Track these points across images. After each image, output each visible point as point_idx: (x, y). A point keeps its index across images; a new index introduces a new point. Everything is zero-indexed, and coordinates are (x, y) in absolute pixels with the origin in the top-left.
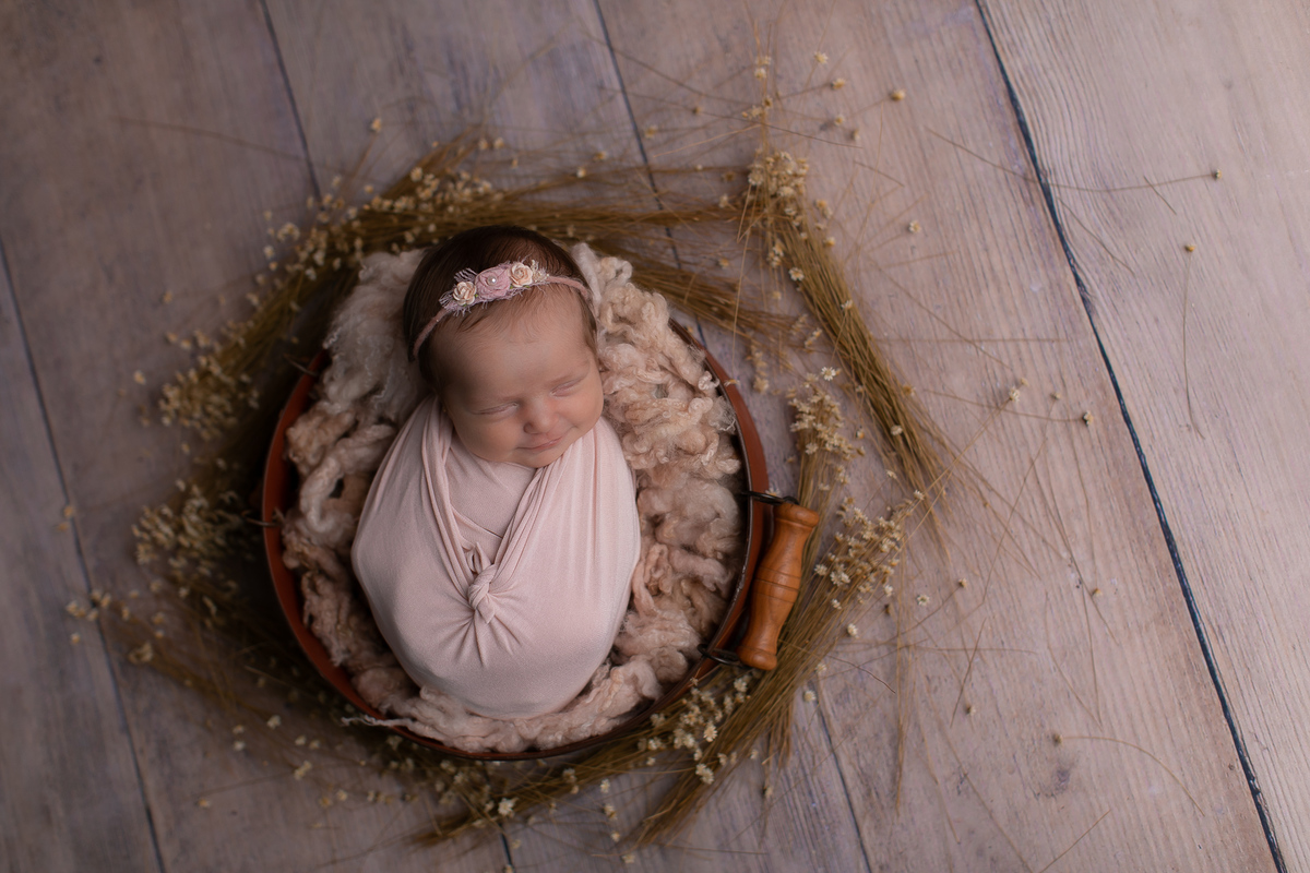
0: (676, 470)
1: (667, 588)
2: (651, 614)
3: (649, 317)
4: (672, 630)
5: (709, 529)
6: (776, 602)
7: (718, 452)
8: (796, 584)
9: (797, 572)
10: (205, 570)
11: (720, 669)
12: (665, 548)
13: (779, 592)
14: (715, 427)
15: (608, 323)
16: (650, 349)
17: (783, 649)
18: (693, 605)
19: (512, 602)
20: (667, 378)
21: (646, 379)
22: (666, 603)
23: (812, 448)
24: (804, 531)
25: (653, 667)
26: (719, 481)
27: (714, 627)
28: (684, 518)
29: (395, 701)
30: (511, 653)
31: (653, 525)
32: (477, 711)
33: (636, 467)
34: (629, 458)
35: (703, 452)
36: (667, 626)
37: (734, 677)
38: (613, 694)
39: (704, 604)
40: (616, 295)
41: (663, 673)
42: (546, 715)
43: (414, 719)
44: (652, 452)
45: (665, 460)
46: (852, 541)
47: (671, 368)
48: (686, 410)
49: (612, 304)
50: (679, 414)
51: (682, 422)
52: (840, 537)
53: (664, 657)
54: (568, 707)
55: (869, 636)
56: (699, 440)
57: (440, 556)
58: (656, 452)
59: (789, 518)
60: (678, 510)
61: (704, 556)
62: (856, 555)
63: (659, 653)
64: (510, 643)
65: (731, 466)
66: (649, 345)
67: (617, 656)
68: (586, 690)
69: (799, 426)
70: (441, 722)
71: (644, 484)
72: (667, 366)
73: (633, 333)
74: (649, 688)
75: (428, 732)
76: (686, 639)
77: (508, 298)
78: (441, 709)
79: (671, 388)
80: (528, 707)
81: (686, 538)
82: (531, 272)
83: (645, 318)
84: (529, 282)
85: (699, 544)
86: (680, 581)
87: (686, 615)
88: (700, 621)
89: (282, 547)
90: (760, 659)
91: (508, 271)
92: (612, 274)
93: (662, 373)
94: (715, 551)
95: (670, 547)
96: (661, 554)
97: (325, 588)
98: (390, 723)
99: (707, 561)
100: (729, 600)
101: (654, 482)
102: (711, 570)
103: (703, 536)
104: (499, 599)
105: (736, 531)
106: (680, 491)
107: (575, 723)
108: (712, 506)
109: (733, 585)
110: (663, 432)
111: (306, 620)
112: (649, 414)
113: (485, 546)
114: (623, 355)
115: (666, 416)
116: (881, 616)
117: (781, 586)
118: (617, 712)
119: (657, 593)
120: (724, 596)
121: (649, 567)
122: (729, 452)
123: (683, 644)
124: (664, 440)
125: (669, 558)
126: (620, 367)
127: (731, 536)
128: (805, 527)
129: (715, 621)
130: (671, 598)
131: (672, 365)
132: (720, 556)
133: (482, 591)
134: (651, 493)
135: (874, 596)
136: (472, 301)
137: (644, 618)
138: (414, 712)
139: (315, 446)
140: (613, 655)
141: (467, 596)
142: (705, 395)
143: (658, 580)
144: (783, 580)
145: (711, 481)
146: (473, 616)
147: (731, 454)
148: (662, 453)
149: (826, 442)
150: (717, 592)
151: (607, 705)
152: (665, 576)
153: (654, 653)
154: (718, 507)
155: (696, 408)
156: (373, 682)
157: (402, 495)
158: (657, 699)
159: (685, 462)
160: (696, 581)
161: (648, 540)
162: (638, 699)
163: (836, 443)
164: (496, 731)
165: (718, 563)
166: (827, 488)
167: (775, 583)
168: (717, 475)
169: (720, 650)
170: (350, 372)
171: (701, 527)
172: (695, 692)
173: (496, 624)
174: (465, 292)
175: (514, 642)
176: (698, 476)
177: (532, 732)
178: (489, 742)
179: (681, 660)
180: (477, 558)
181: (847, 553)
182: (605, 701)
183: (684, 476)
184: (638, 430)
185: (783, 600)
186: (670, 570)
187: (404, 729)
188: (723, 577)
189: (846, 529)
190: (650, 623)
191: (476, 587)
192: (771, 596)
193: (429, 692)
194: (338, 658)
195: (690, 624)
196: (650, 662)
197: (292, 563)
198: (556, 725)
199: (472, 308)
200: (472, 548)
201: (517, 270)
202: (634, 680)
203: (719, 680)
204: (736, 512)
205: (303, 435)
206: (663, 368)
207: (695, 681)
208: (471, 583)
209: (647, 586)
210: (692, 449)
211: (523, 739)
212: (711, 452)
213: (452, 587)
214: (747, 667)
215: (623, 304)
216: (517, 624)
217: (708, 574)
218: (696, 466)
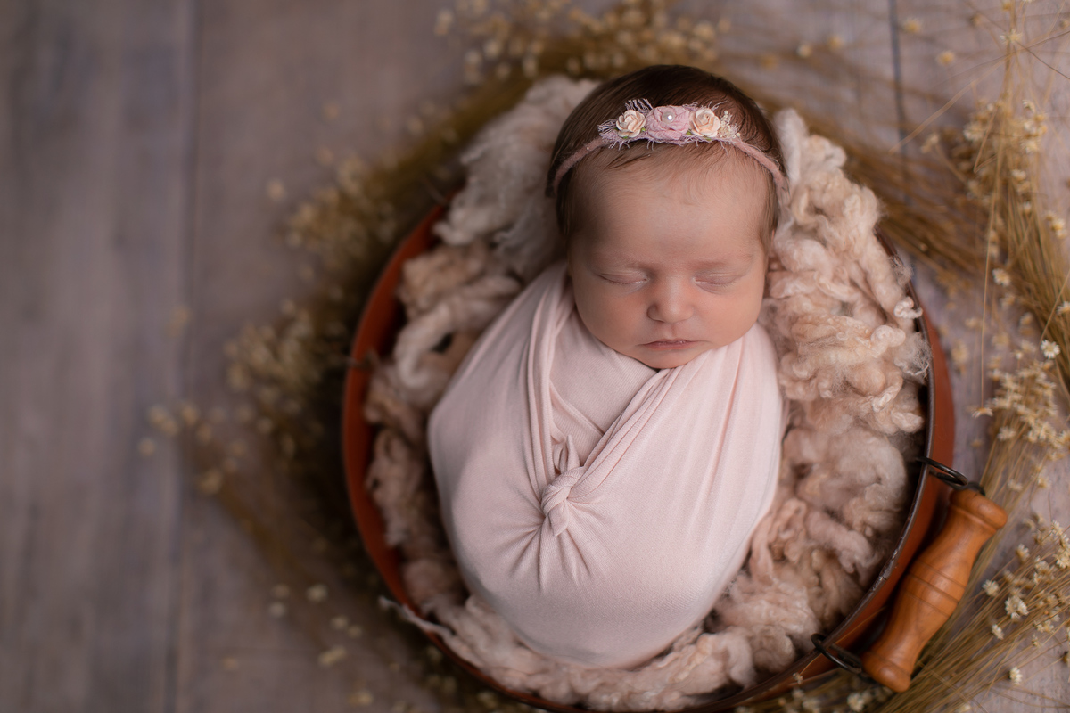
0: (838, 410)
1: (793, 554)
2: (766, 581)
3: (852, 212)
4: (786, 607)
5: (863, 495)
6: (927, 609)
7: (897, 400)
8: (958, 593)
9: (963, 579)
10: (294, 407)
11: (836, 675)
12: (803, 506)
13: (934, 597)
14: (901, 368)
15: (800, 212)
16: (843, 253)
17: (921, 675)
18: (820, 584)
19: (593, 520)
20: (856, 297)
21: (830, 291)
22: (788, 573)
23: (1007, 434)
24: (984, 530)
25: (752, 646)
26: (890, 437)
27: (840, 617)
28: (835, 474)
29: (441, 604)
30: (577, 583)
31: (797, 474)
32: (527, 643)
33: (790, 395)
34: (785, 382)
35: (878, 394)
36: (782, 601)
37: (851, 691)
38: (693, 665)
39: (835, 587)
40: (817, 179)
41: (763, 657)
42: (608, 670)
43: (453, 632)
44: (814, 381)
45: (827, 394)
46: (1041, 564)
47: (864, 286)
48: (868, 337)
49: (810, 189)
50: (859, 339)
51: (859, 351)
52: (1024, 552)
53: (768, 638)
54: (638, 667)
55: (1034, 685)
56: (876, 377)
57: (522, 442)
58: (819, 381)
59: (969, 510)
60: (830, 462)
61: (850, 527)
62: (1041, 582)
63: (764, 632)
64: (578, 570)
65: (910, 421)
66: (843, 247)
67: (713, 622)
68: (662, 654)
69: (1000, 403)
70: (482, 643)
71: (797, 422)
72: (859, 281)
73: (828, 229)
74: (740, 670)
75: (464, 652)
76: (800, 623)
77: (680, 143)
78: (486, 629)
79: (857, 310)
80: (585, 655)
81: (833, 501)
82: (718, 124)
83: (847, 211)
84: (713, 135)
85: (846, 511)
86: (812, 550)
87: (809, 594)
88: (825, 606)
89: (363, 394)
90: (888, 674)
91: (692, 114)
92: (820, 156)
93: (851, 289)
94: (865, 524)
95: (810, 507)
96: (797, 511)
97: (399, 451)
98: (427, 627)
99: (852, 534)
100: (866, 589)
101: (809, 420)
102: (854, 547)
103: (854, 501)
104: (578, 512)
105: (897, 506)
106: (838, 438)
107: (638, 687)
108: (874, 468)
109: (876, 571)
110: (832, 356)
111: (369, 483)
112: (820, 331)
113: (578, 441)
114: (808, 253)
115: (840, 337)
116: (1056, 664)
117: (938, 590)
118: (692, 689)
119: (780, 558)
120: (862, 582)
121: (779, 524)
122: (912, 404)
123: (796, 628)
124: (830, 368)
125: (805, 519)
126: (800, 267)
127: (889, 511)
128: (987, 526)
129: (844, 611)
130: (796, 569)
131: (866, 281)
132: (869, 532)
133: (559, 495)
134: (802, 434)
135: (1054, 638)
136: (636, 135)
137: (756, 584)
138: (455, 623)
139: (430, 288)
140: (710, 620)
141: (541, 497)
142: (898, 326)
143: (785, 542)
144: (942, 584)
145: (880, 434)
146: (541, 525)
147: (913, 408)
148: (825, 384)
149: (1030, 428)
150: (855, 576)
151: (683, 676)
152: (794, 539)
153: (757, 630)
154: (881, 471)
155: (881, 336)
156: (422, 575)
157: (501, 362)
158: (747, 687)
159: (852, 402)
160: (831, 556)
161: (786, 491)
162: (725, 681)
163: (1043, 435)
164: (544, 671)
165: (864, 541)
166: (1018, 487)
167: (931, 586)
168: (889, 428)
169: (841, 650)
170: (482, 201)
171: (853, 490)
172: (798, 694)
173: (566, 541)
174: (632, 122)
175: (583, 571)
176: (863, 423)
177: (586, 686)
178: (534, 683)
179: (787, 647)
180: (566, 452)
181: (1029, 577)
182: (681, 670)
183: (847, 420)
184: (802, 349)
185: (937, 609)
186: (802, 535)
187: (439, 639)
188: (867, 558)
189: (1035, 545)
190: (763, 592)
191: (553, 488)
192: (923, 600)
193: (477, 604)
194: (395, 535)
195: (811, 605)
196: (750, 639)
197: (372, 415)
198: (615, 685)
199: (633, 143)
200: (562, 440)
201: (701, 116)
202: (724, 656)
203: (832, 687)
204: (902, 482)
205: (420, 273)
206: (853, 284)
207: (799, 678)
208: (550, 482)
209: (770, 547)
210: (864, 388)
211: (573, 692)
212: (888, 396)
213: (526, 482)
214: (872, 682)
215: (824, 191)
216: (592, 548)
217: (849, 550)
218: (864, 409)
